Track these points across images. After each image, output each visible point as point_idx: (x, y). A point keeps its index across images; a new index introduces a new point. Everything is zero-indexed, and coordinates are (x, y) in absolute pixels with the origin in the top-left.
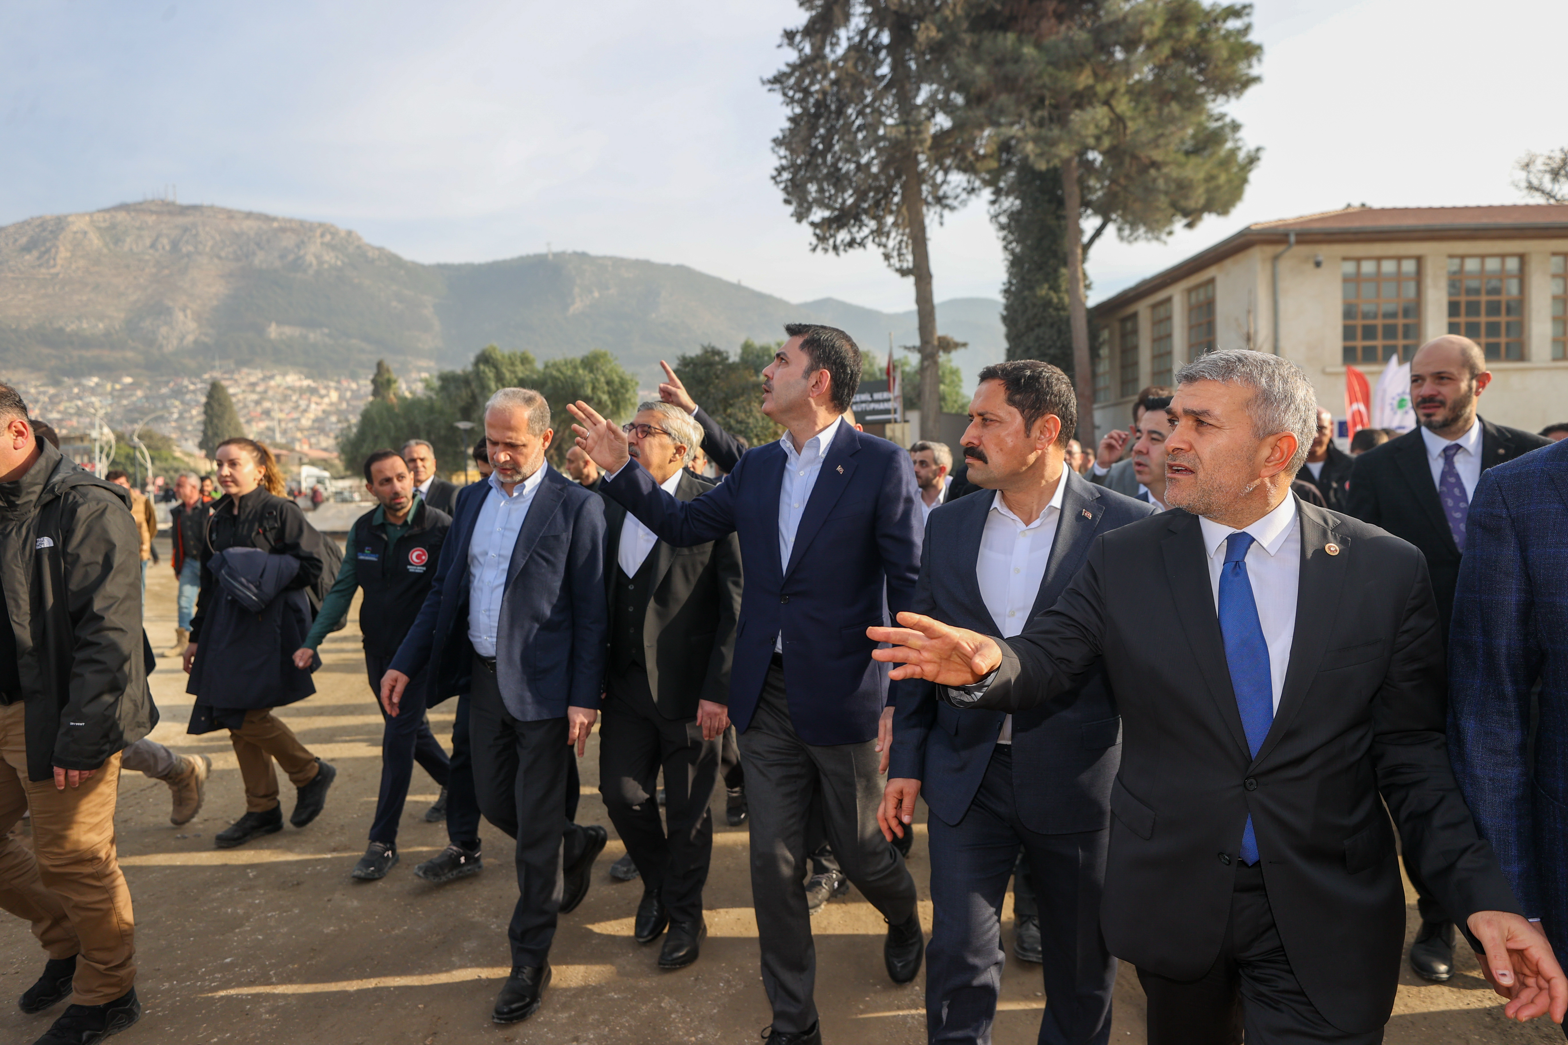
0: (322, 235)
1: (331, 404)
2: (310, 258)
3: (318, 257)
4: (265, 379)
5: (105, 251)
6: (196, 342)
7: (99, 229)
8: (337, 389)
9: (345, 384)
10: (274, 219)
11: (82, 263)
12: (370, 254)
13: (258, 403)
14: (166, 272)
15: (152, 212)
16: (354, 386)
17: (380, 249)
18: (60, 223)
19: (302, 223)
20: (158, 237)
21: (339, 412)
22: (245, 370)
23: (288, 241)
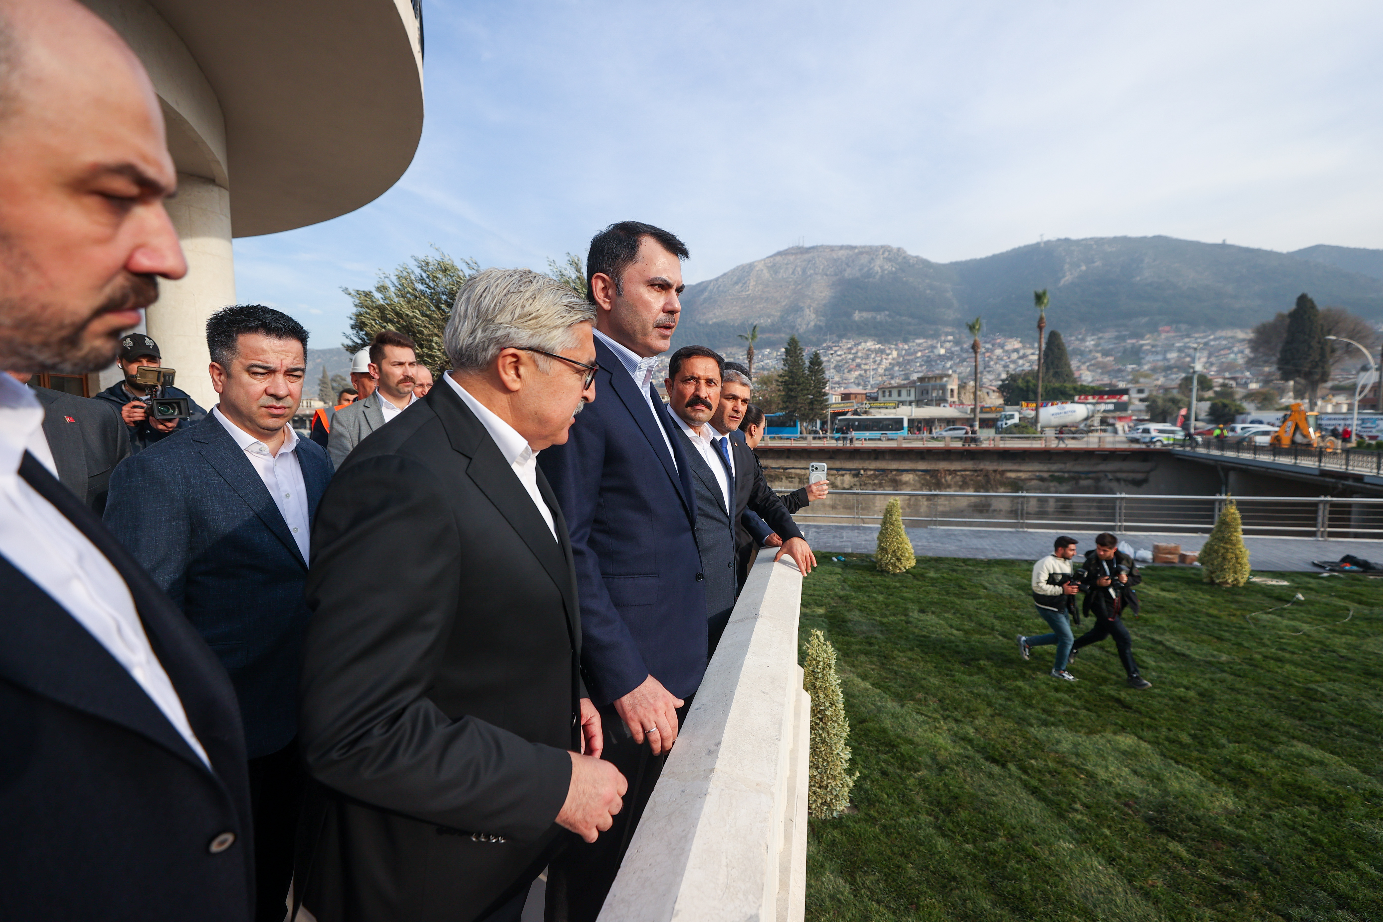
0: (883, 253)
1: (893, 359)
2: (877, 268)
3: (881, 267)
4: (857, 345)
5: (771, 279)
6: (815, 326)
7: (768, 267)
8: (896, 349)
9: (901, 346)
10: (855, 247)
11: (760, 287)
12: (911, 261)
13: (853, 360)
14: (800, 287)
15: (793, 254)
16: (906, 347)
17: (917, 257)
18: (751, 266)
19: (871, 247)
20: (796, 267)
21: (899, 364)
22: (844, 340)
23: (864, 259)
